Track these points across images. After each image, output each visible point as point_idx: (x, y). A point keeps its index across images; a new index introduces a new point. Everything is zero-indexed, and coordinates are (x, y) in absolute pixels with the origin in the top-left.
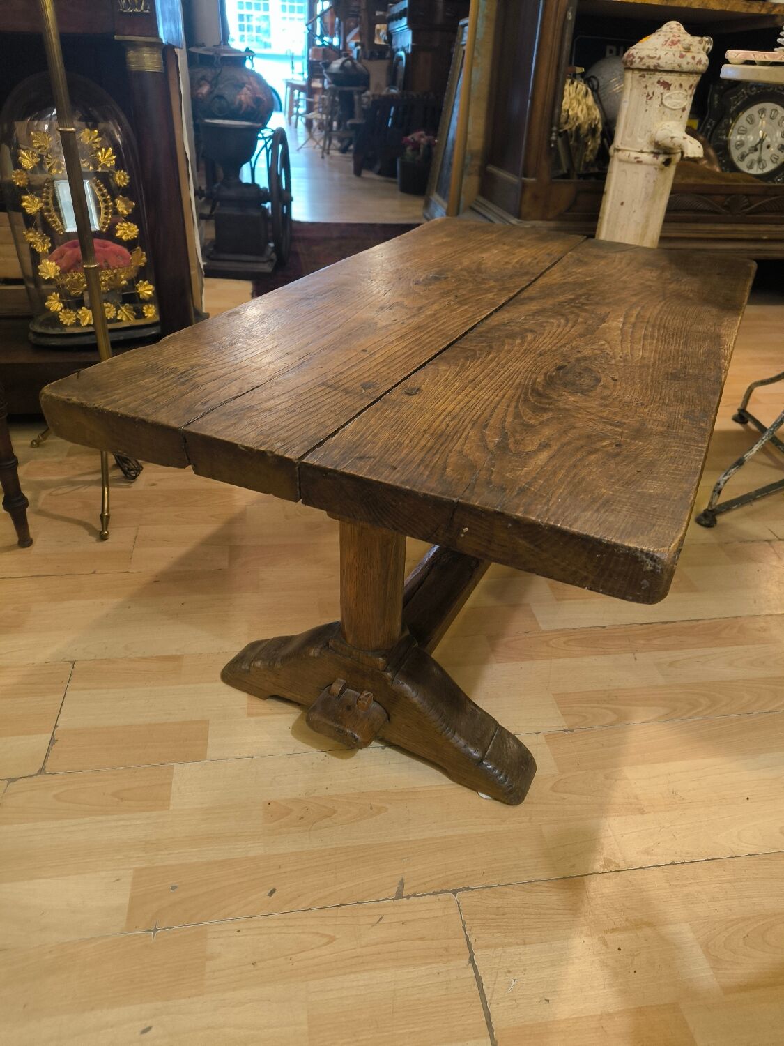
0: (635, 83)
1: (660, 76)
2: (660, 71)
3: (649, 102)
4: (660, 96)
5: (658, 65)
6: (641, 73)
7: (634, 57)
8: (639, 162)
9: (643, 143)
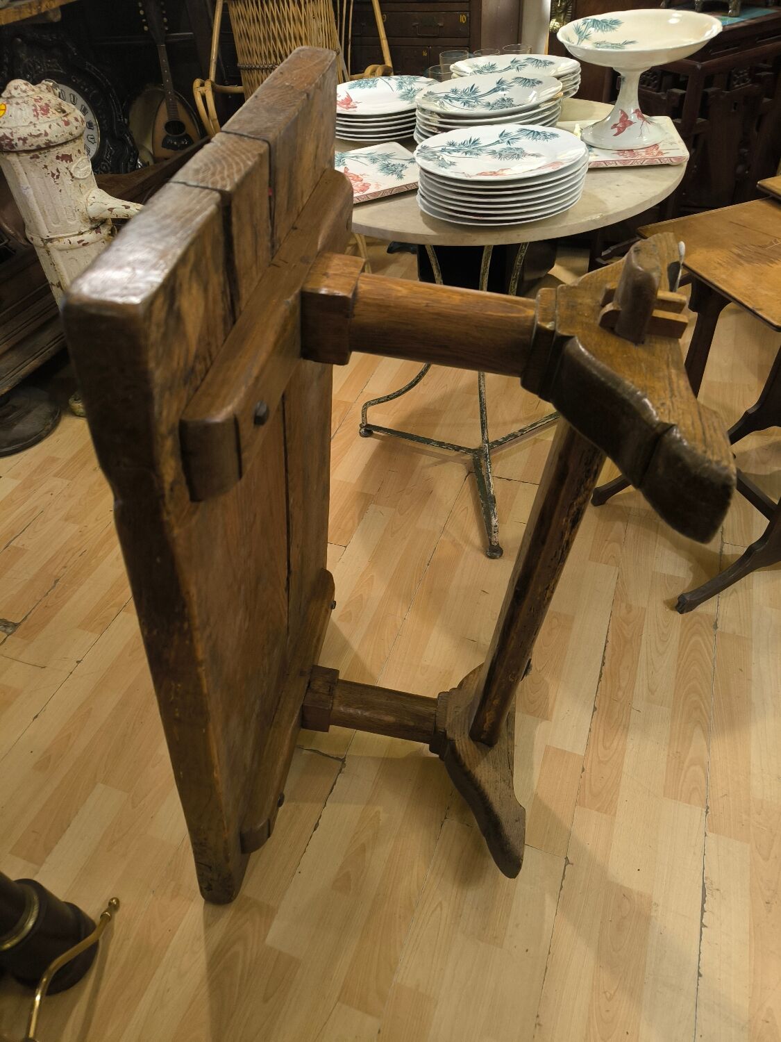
0: (29, 167)
1: (57, 152)
2: (54, 147)
3: (57, 181)
4: (66, 171)
5: (50, 142)
6: (32, 154)
7: (12, 140)
8: (84, 245)
9: (76, 224)
